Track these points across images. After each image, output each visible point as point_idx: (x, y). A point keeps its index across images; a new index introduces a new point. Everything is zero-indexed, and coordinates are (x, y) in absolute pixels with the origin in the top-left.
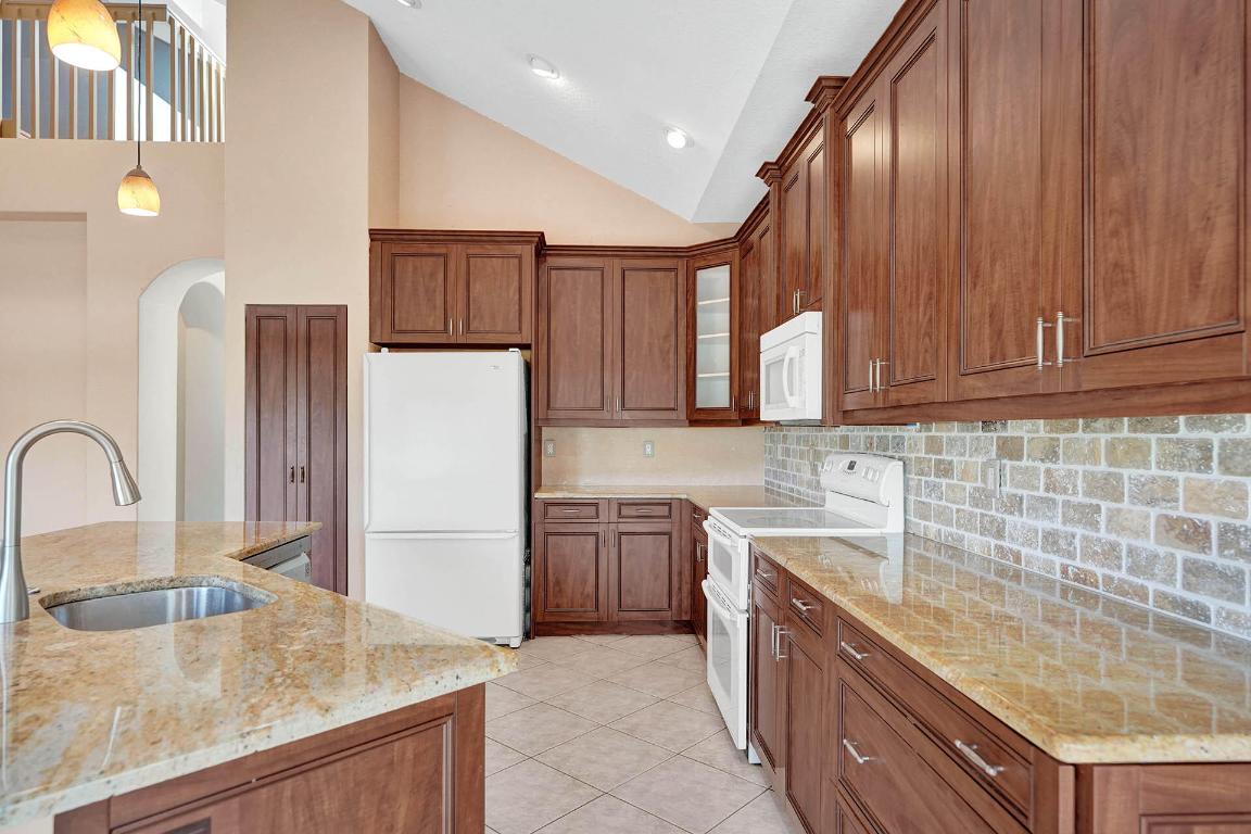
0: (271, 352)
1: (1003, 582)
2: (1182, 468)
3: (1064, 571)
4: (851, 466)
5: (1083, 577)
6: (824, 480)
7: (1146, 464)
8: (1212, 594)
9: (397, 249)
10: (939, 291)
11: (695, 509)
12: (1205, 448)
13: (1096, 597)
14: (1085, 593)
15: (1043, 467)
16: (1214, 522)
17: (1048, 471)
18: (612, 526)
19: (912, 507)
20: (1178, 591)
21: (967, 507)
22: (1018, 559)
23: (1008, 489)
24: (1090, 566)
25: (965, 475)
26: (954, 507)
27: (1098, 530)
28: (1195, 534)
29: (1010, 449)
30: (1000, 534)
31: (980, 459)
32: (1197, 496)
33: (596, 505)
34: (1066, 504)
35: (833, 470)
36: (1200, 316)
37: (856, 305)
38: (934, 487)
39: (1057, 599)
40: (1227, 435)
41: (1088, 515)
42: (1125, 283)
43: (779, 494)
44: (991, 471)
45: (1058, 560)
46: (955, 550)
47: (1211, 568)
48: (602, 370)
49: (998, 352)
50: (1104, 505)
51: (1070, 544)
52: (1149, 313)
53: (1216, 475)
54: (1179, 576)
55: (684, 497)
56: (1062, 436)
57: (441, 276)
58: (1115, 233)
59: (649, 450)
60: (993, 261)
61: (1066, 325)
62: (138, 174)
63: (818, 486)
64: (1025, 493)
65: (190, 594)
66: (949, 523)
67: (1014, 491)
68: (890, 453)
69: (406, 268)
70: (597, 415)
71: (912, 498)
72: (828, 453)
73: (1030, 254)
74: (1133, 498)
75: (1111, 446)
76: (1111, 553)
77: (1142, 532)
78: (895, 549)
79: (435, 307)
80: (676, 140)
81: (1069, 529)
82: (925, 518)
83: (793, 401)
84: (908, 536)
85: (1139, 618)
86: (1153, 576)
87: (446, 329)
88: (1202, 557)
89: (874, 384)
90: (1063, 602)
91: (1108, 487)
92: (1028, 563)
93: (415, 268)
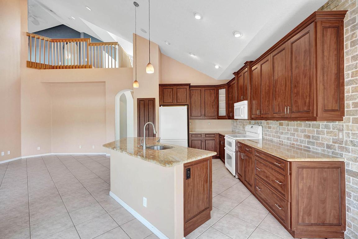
0: (142, 106)
1: (280, 146)
2: (307, 127)
3: (290, 143)
4: (252, 127)
5: (293, 144)
6: (246, 130)
7: (302, 127)
8: (311, 145)
9: (164, 87)
10: (270, 100)
11: (220, 135)
12: (310, 125)
13: (295, 147)
14: (293, 147)
15: (286, 127)
16: (311, 135)
17: (287, 128)
18: (204, 138)
19: (264, 134)
20: (306, 145)
21: (274, 134)
22: (283, 142)
23: (281, 131)
24: (294, 142)
25: (273, 129)
26: (272, 134)
27: (295, 137)
28: (309, 137)
29: (281, 124)
30: (280, 138)
31: (276, 126)
32: (309, 131)
33: (201, 135)
34: (290, 133)
35: (248, 128)
36: (306, 109)
37: (254, 99)
38: (268, 130)
39: (289, 148)
40: (313, 123)
41: (293, 135)
42: (297, 103)
43: (235, 132)
44: (278, 128)
45: (289, 142)
46: (272, 141)
47: (311, 141)
48: (201, 109)
49: (279, 111)
50: (296, 133)
51: (291, 139)
52: (300, 108)
53: (311, 128)
54: (306, 143)
55: (217, 133)
56: (290, 122)
57: (172, 92)
58: (295, 96)
59: (209, 124)
60: (278, 97)
61: (289, 108)
62: (136, 81)
63: (244, 130)
64: (284, 131)
65: (157, 147)
66: (270, 136)
67: (282, 131)
68: (259, 125)
69: (165, 91)
70: (200, 117)
71: (264, 133)
72: (246, 125)
73: (284, 97)
74: (300, 132)
75: (297, 124)
76: (297, 140)
77: (301, 137)
78: (261, 142)
79: (171, 98)
80: (217, 67)
81: (291, 137)
82: (266, 136)
83: (242, 116)
84: (263, 139)
85: (301, 149)
86: (303, 143)
87: (173, 102)
88: (310, 140)
89: (258, 114)
90: (290, 148)
91: (296, 130)
92: (284, 142)
93: (167, 91)
